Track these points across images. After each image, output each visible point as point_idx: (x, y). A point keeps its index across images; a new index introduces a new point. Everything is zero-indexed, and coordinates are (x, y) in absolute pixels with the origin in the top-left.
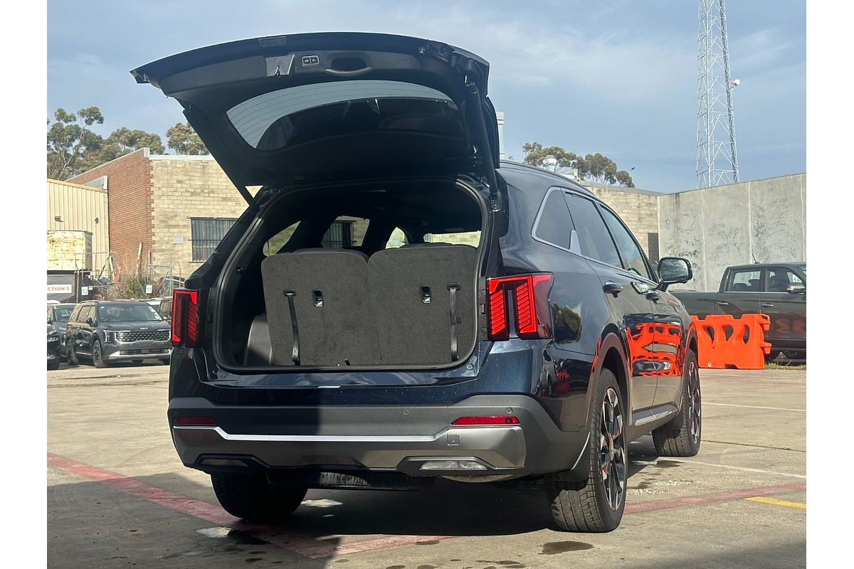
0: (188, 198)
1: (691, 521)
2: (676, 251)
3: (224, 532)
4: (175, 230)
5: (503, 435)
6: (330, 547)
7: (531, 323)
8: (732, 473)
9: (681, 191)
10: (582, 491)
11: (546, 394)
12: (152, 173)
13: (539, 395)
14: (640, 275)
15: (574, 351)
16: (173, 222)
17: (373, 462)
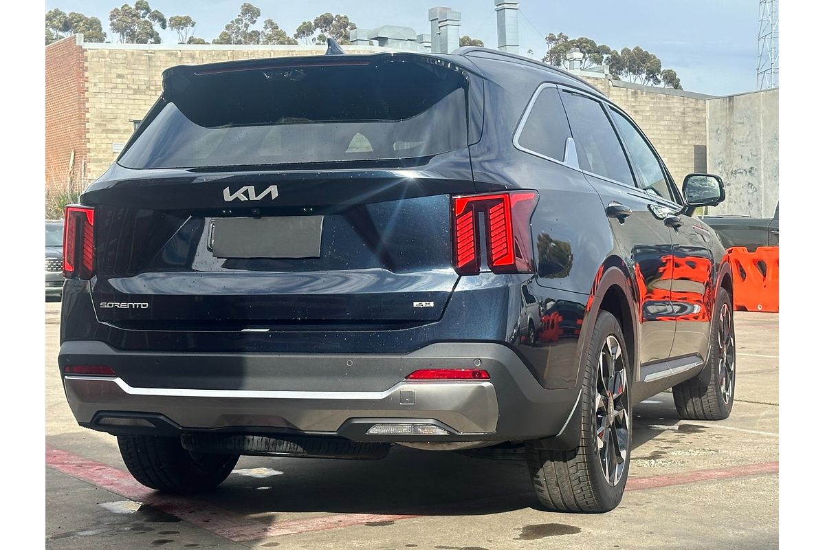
0: (131, 97)
1: (709, 500)
2: (727, 168)
3: (133, 507)
4: (115, 136)
5: (470, 392)
6: (260, 527)
7: (506, 254)
8: (768, 440)
9: (737, 93)
10: (571, 463)
11: (526, 342)
12: (86, 64)
13: (516, 344)
14: (659, 195)
15: (565, 289)
16: (111, 126)
17: (310, 425)
